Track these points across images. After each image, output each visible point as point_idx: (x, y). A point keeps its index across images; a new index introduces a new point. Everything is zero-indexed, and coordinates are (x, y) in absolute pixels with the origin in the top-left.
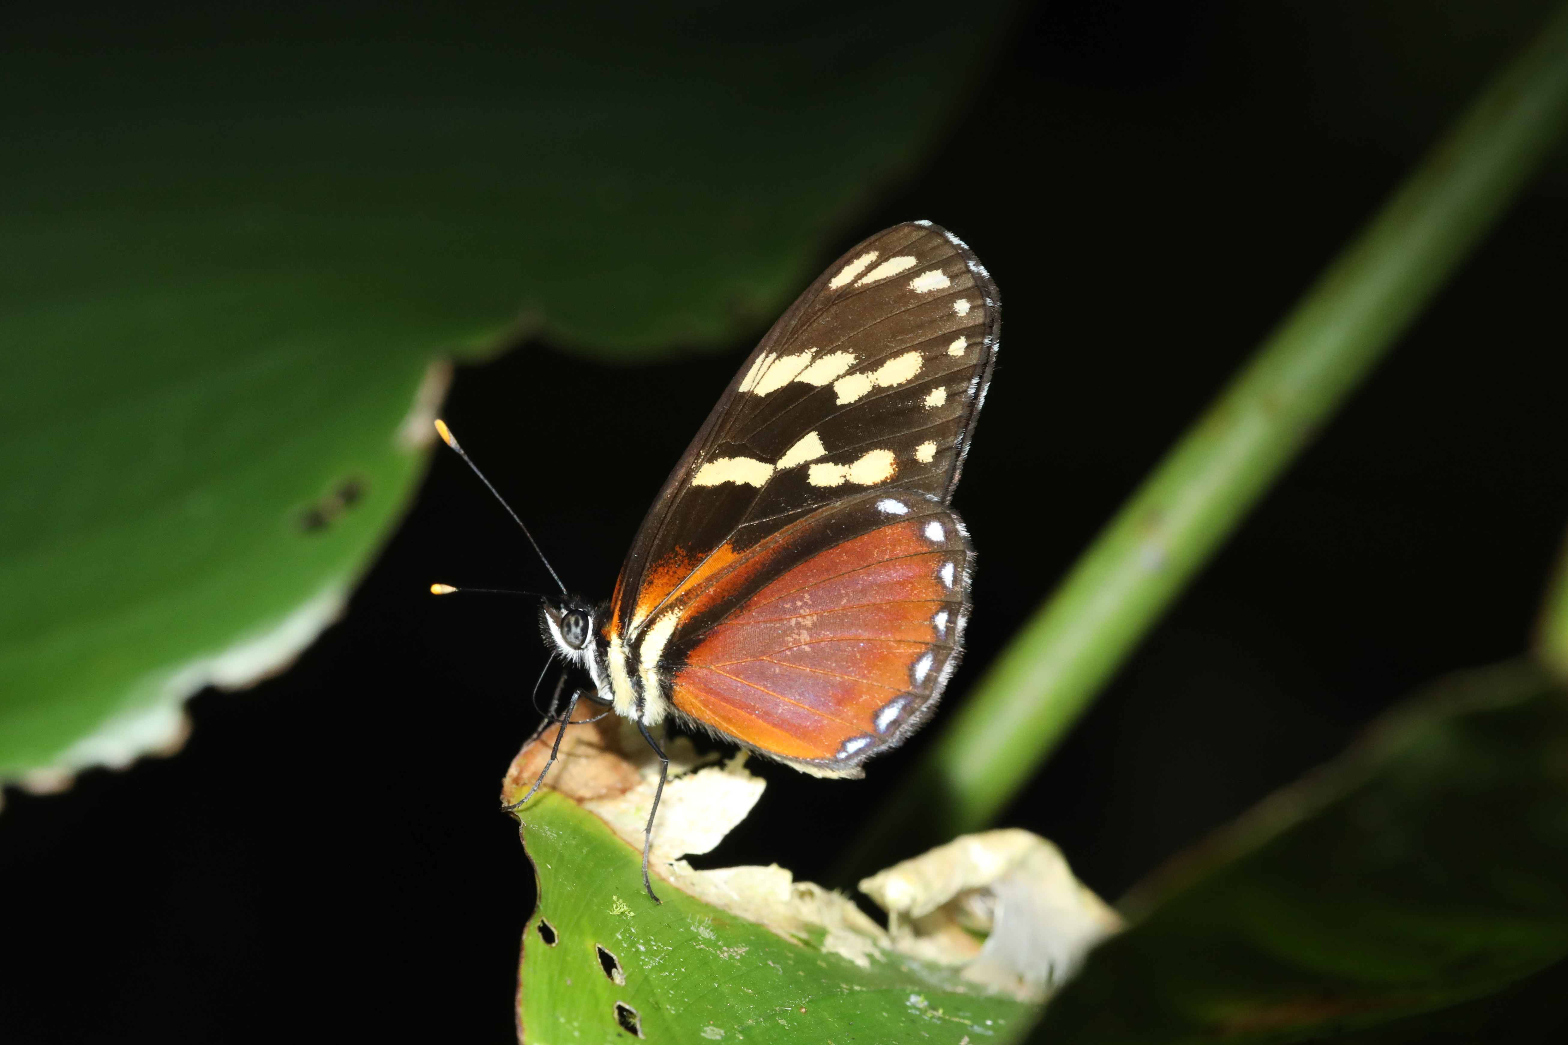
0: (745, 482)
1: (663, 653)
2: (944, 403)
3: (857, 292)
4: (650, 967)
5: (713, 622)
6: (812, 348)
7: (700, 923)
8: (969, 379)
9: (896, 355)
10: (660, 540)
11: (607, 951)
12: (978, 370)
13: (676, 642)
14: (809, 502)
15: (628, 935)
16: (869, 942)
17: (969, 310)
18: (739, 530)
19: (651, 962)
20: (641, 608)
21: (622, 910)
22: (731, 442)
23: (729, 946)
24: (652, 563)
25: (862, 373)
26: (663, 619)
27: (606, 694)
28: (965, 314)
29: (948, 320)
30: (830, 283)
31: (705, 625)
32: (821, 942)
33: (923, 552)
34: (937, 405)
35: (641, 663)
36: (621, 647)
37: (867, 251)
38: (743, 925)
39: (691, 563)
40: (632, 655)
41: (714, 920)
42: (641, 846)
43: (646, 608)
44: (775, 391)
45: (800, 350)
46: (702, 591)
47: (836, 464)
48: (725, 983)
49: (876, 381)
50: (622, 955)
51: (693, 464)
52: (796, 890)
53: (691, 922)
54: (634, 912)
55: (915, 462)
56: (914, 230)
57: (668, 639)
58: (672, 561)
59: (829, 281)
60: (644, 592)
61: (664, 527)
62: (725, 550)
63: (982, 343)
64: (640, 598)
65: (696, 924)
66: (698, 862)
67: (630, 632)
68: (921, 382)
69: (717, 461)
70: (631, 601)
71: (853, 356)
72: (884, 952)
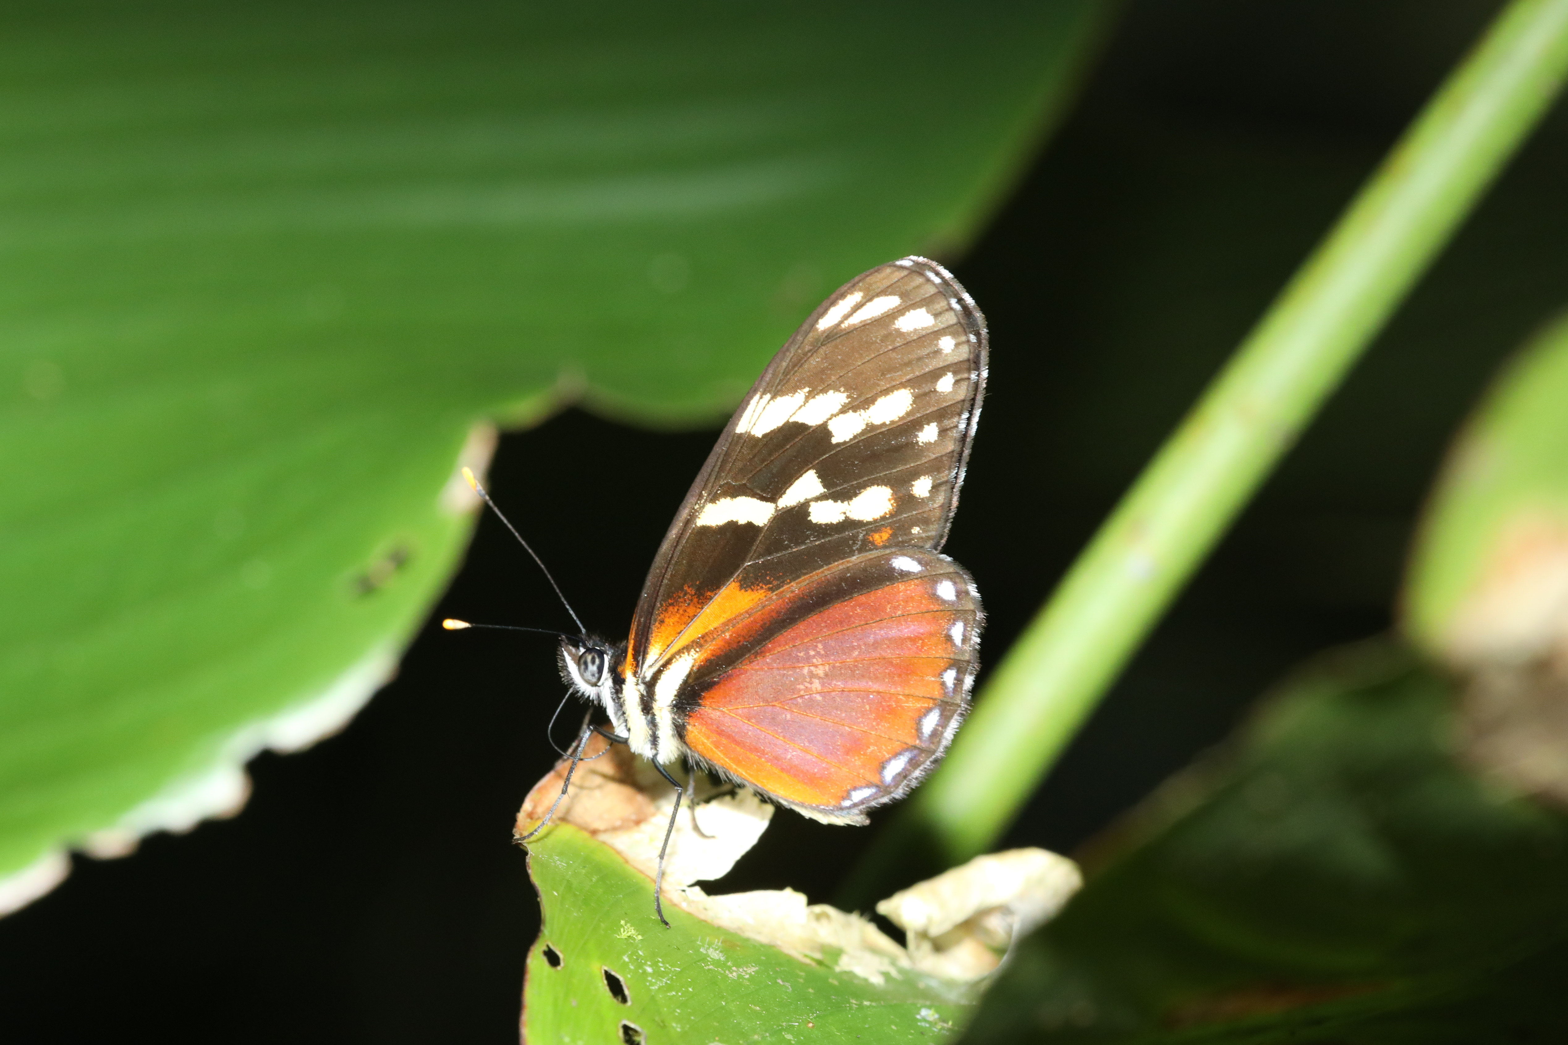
0: (748, 522)
1: (678, 692)
2: (937, 439)
3: (844, 332)
4: (656, 987)
5: (728, 665)
6: (805, 388)
7: (710, 945)
8: (960, 414)
9: (886, 392)
10: (669, 580)
11: (613, 973)
12: (967, 405)
13: (691, 683)
14: (812, 539)
15: (635, 957)
16: (886, 961)
17: (954, 346)
18: (745, 569)
19: (658, 983)
20: (654, 646)
21: (629, 934)
22: (732, 482)
23: (738, 966)
24: (662, 602)
25: (855, 411)
26: (680, 659)
27: (622, 731)
28: (951, 351)
29: (934, 358)
30: (818, 324)
31: (719, 668)
32: (836, 962)
33: (935, 610)
34: (930, 441)
35: (655, 701)
36: (636, 685)
37: (850, 291)
38: (754, 946)
39: (700, 601)
40: (647, 692)
41: (724, 942)
42: (654, 874)
43: (659, 647)
44: (772, 432)
45: (794, 389)
46: (719, 635)
47: (836, 501)
48: (733, 1001)
49: (869, 419)
50: (629, 976)
51: (696, 505)
52: (812, 912)
53: (701, 944)
54: (642, 935)
55: (912, 497)
56: (896, 270)
57: (684, 680)
58: (681, 600)
59: (816, 321)
60: (656, 630)
61: (671, 567)
62: (732, 588)
63: (969, 379)
64: (652, 637)
65: (706, 946)
66: (711, 888)
67: (644, 670)
68: (911, 418)
69: (719, 500)
70: (644, 640)
71: (845, 394)
72: (901, 971)
